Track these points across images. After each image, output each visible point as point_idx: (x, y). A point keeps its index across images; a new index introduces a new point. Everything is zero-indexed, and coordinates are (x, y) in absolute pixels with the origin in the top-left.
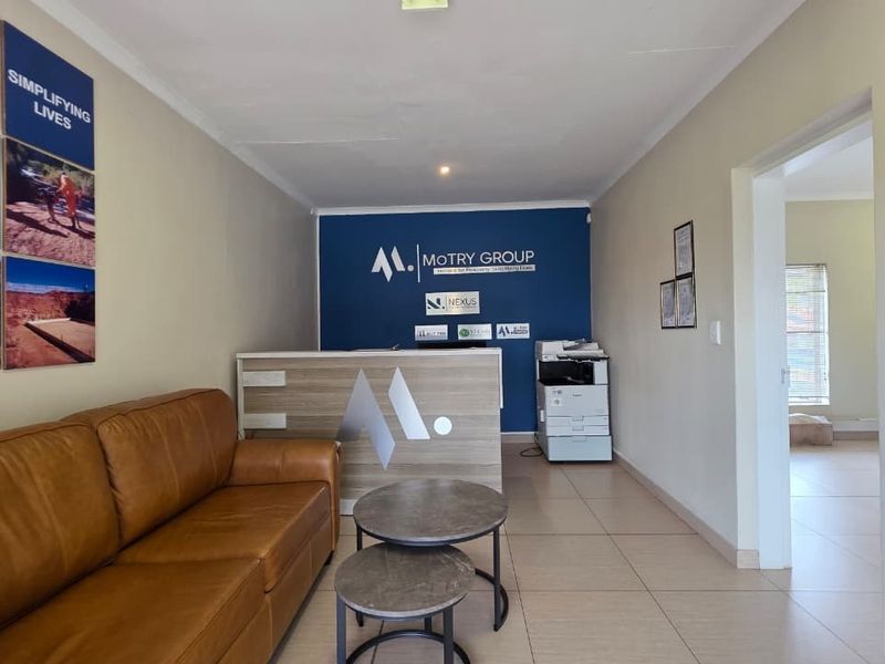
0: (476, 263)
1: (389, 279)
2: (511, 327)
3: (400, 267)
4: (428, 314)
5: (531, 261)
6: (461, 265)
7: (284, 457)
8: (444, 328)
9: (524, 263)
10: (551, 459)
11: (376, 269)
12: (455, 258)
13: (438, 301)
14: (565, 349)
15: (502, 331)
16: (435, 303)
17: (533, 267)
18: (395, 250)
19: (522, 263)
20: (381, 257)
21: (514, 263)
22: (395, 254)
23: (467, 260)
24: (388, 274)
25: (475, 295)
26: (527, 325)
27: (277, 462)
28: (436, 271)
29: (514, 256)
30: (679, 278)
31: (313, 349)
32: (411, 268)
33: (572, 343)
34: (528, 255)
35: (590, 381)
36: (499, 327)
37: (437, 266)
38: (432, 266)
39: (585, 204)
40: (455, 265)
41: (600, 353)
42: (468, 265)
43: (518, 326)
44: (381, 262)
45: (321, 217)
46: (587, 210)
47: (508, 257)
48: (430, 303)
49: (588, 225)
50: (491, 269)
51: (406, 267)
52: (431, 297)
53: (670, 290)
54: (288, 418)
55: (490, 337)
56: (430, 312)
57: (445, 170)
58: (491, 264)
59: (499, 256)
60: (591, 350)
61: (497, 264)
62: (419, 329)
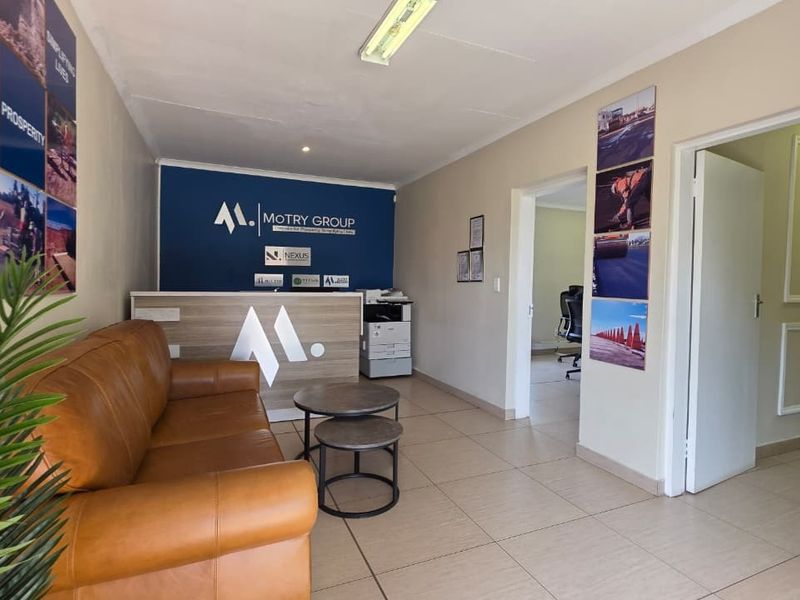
0: (308, 224)
1: (231, 232)
2: (335, 278)
3: (242, 222)
4: (266, 264)
5: (352, 227)
6: (297, 225)
7: (217, 375)
8: (280, 277)
9: (347, 228)
10: (372, 376)
11: (219, 221)
12: (291, 218)
13: (276, 253)
14: (382, 295)
15: (328, 280)
16: (273, 255)
17: (353, 232)
18: (238, 206)
19: (345, 228)
20: (224, 210)
21: (339, 227)
22: (238, 210)
23: (301, 221)
24: (231, 227)
25: (308, 251)
26: (347, 277)
27: (212, 380)
28: (275, 228)
29: (340, 222)
30: (472, 250)
31: (155, 290)
32: (252, 223)
33: (386, 291)
34: (349, 222)
35: (399, 318)
36: (325, 277)
37: (276, 224)
38: (271, 224)
39: (391, 187)
40: (291, 224)
41: (405, 298)
42: (302, 225)
43: (340, 277)
44: (223, 216)
45: (163, 167)
46: (393, 193)
47: (335, 222)
48: (268, 254)
49: (393, 204)
50: (321, 231)
51: (247, 222)
52: (269, 249)
53: (466, 258)
54: (182, 349)
55: (318, 285)
56: (269, 262)
57: (306, 149)
58: (321, 226)
59: (326, 220)
60: (398, 297)
61: (326, 226)
62: (257, 276)
